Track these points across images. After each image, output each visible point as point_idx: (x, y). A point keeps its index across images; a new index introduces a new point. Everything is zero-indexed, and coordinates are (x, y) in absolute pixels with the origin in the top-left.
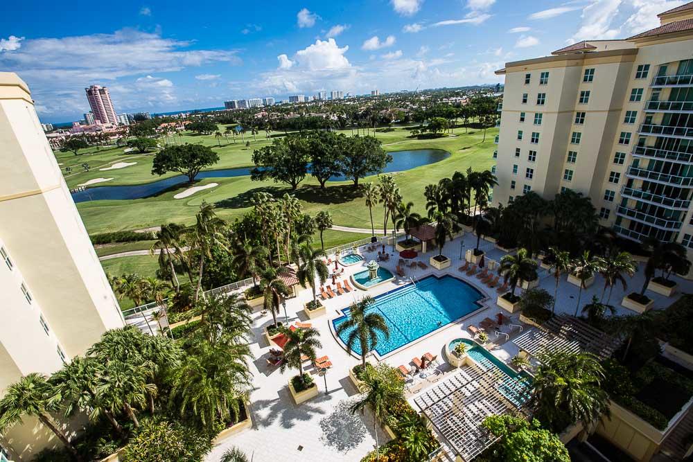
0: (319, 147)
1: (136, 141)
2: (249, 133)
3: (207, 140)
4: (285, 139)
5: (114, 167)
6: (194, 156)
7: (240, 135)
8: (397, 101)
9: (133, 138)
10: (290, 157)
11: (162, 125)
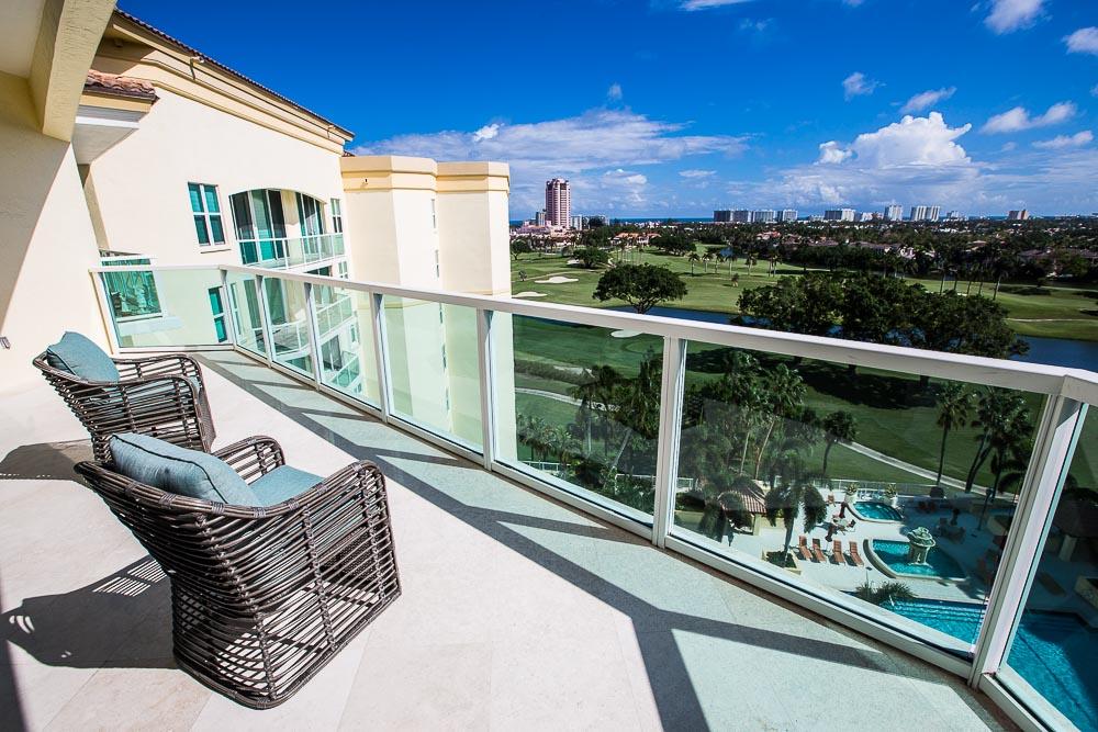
1: (585, 251)
2: (741, 262)
3: (676, 264)
4: (802, 280)
5: (551, 280)
6: (653, 283)
7: (727, 263)
9: (583, 247)
10: (802, 309)
11: (621, 236)
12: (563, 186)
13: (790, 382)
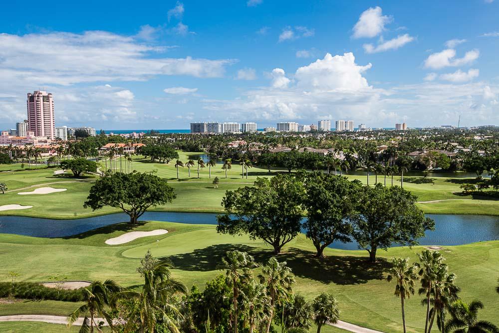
0: (322, 196)
1: (73, 162)
2: (219, 166)
3: (164, 171)
4: (272, 181)
5: (36, 192)
6: (144, 189)
7: (207, 168)
8: (436, 140)
9: (70, 157)
10: (276, 206)
11: (108, 145)
12: (46, 99)
13: (282, 274)
